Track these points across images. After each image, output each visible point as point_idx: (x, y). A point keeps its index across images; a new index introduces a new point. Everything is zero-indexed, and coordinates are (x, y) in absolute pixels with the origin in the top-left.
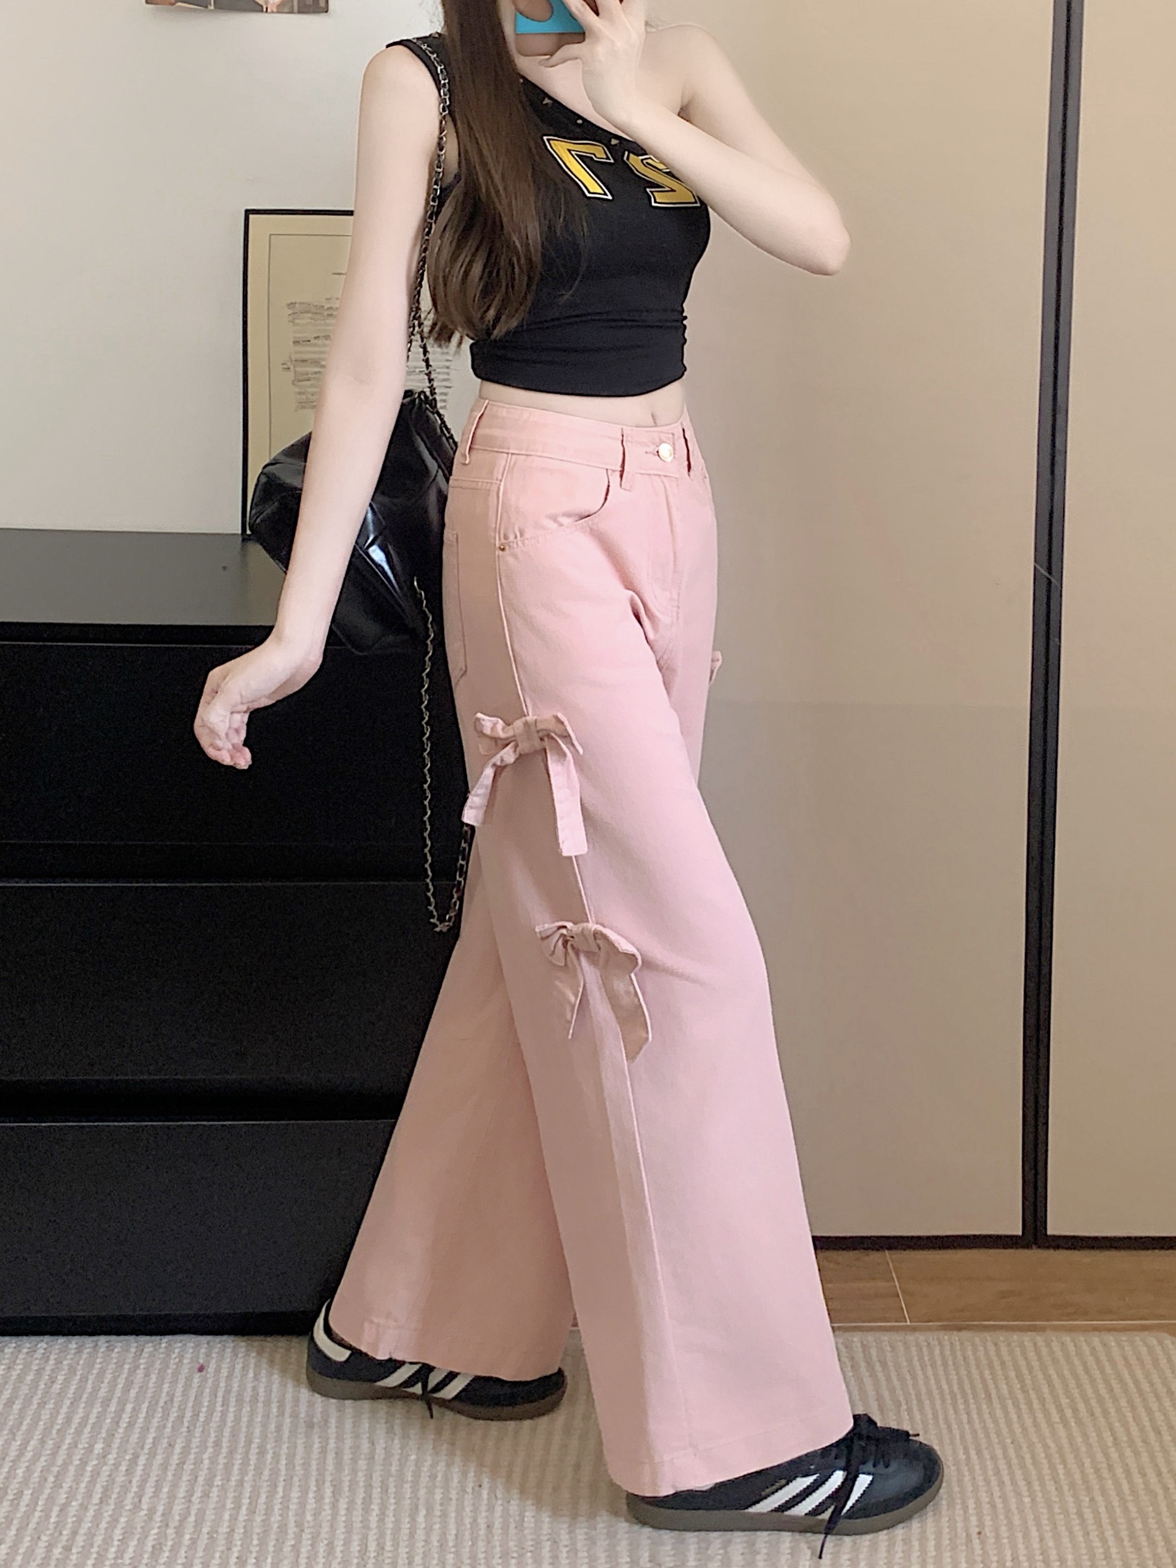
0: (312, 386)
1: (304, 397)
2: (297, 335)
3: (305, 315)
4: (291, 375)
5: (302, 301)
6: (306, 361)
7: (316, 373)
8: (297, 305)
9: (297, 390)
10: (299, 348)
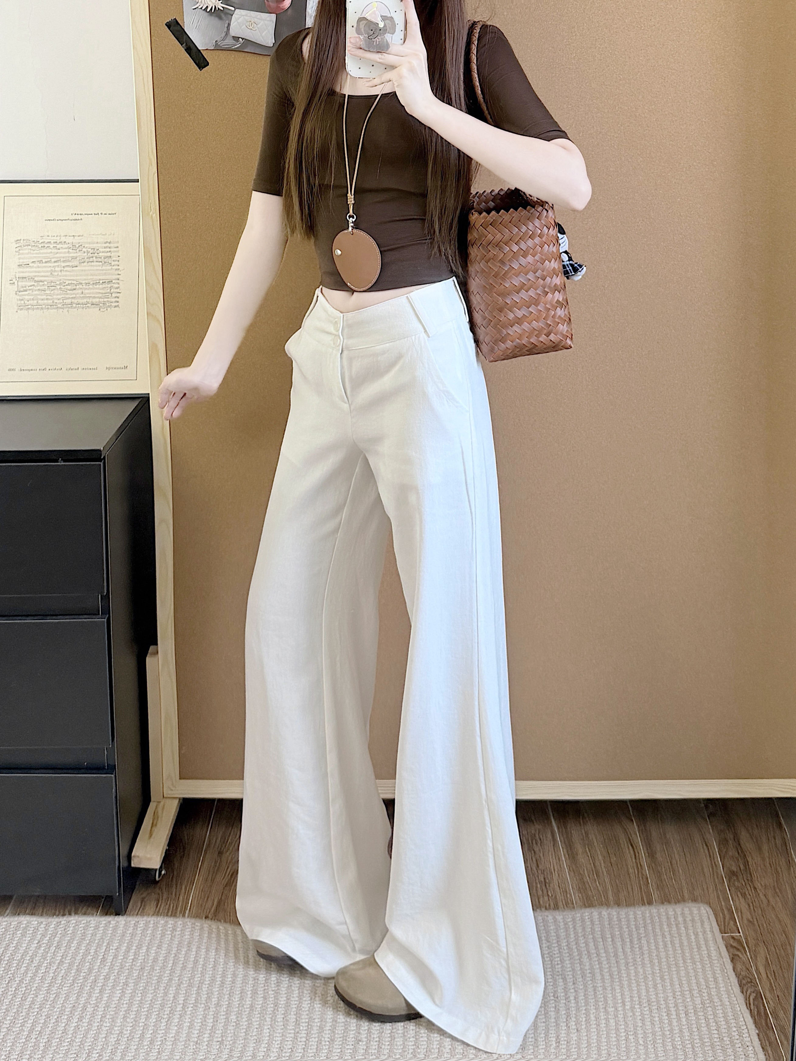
0: (28, 295)
1: (23, 302)
2: (21, 261)
3: (26, 247)
4: (15, 288)
5: (25, 238)
6: (25, 278)
7: (31, 286)
8: (22, 241)
9: (18, 297)
10: (21, 270)
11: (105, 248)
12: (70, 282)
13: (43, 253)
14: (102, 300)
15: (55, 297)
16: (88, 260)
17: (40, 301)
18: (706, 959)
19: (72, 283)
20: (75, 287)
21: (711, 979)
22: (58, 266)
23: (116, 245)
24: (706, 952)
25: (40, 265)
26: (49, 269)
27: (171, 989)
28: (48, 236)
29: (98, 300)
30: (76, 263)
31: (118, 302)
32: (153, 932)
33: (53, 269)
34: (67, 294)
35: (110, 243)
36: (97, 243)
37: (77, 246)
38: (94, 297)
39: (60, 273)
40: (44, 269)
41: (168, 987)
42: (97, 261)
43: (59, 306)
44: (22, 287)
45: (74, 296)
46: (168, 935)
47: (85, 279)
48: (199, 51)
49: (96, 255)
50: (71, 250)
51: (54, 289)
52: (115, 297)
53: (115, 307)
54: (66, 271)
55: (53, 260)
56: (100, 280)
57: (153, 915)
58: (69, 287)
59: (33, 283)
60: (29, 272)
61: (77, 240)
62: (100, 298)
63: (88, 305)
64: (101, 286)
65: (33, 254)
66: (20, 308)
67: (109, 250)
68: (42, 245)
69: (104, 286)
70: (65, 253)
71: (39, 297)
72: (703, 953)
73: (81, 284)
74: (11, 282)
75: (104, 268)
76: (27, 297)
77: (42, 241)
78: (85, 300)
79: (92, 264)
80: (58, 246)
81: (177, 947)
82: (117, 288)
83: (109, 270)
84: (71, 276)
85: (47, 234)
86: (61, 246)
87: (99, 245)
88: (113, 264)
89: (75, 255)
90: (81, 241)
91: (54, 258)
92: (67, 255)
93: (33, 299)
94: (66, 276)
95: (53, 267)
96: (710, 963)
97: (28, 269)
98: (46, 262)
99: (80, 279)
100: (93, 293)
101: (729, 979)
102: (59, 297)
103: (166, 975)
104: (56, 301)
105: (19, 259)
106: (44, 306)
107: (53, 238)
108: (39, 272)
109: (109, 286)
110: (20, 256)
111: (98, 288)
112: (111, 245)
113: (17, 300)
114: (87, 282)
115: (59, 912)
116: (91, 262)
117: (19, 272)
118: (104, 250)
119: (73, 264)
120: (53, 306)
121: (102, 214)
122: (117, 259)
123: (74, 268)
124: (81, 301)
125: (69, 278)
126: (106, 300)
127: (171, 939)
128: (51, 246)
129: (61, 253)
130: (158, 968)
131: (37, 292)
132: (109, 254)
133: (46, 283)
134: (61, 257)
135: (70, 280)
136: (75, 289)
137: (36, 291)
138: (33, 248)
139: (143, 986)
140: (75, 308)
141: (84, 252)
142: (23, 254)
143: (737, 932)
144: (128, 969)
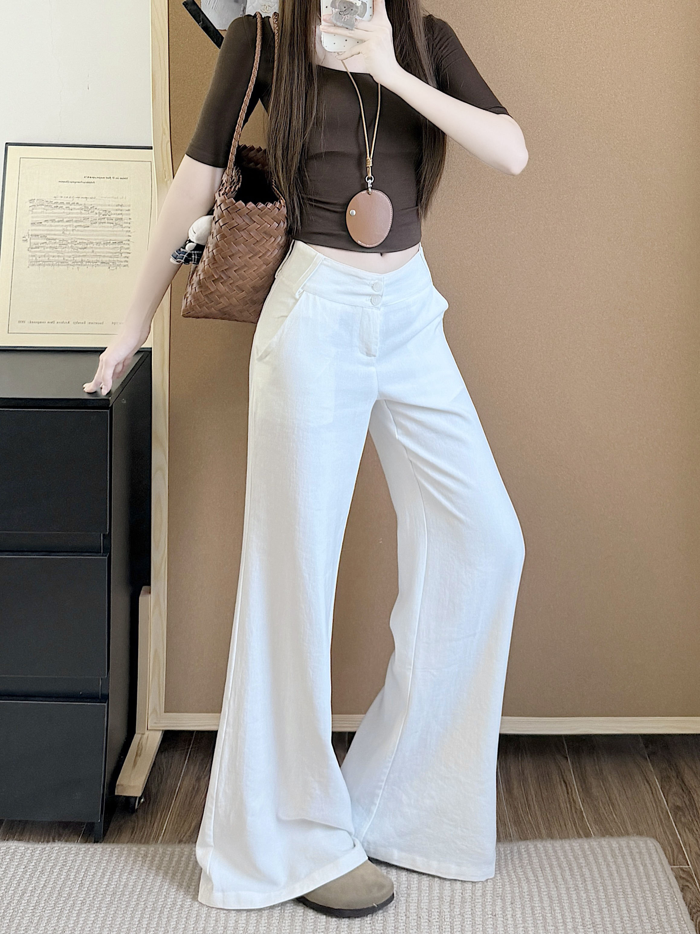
11: (116, 210)
12: (81, 241)
13: (55, 213)
14: (112, 259)
15: (66, 254)
16: (100, 221)
17: (51, 258)
18: (656, 888)
19: (83, 243)
20: (86, 246)
21: (661, 907)
22: (70, 225)
23: (127, 208)
24: (656, 882)
25: (53, 224)
26: (61, 228)
27: (137, 913)
28: (62, 197)
29: (108, 259)
30: (88, 224)
31: (127, 262)
32: (126, 859)
33: (65, 228)
34: (78, 252)
35: (121, 206)
36: (109, 205)
37: (89, 207)
38: (104, 256)
39: (71, 232)
40: (57, 228)
41: (134, 912)
42: (108, 223)
43: (70, 263)
44: (35, 244)
45: (85, 254)
46: (139, 861)
47: (96, 239)
48: (217, 30)
49: (107, 216)
50: (83, 212)
51: (65, 247)
52: (125, 257)
53: (125, 266)
54: (78, 230)
55: (65, 220)
56: (111, 240)
57: (127, 843)
58: (80, 246)
59: (46, 241)
60: (40, 230)
61: (89, 202)
62: (111, 257)
63: (98, 263)
64: (111, 246)
65: (46, 213)
66: (32, 264)
67: (119, 212)
68: (55, 205)
69: (114, 246)
70: (77, 213)
71: (50, 254)
72: (653, 883)
73: (92, 243)
74: (24, 239)
75: (115, 229)
76: (38, 254)
77: (56, 201)
78: (96, 259)
79: (104, 225)
80: (71, 207)
81: (146, 873)
82: (128, 248)
83: (120, 231)
84: (83, 235)
85: (60, 195)
86: (75, 207)
87: (111, 207)
88: (124, 226)
89: (87, 216)
90: (92, 203)
91: (66, 218)
92: (79, 215)
93: (44, 256)
94: (78, 235)
95: (66, 226)
96: (660, 892)
97: (41, 228)
98: (59, 222)
99: (92, 239)
100: (103, 253)
101: (679, 907)
102: (70, 254)
103: (134, 900)
104: (66, 258)
105: (32, 217)
106: (54, 263)
107: (66, 199)
108: (52, 230)
109: (119, 246)
110: (33, 215)
111: (109, 248)
112: (123, 208)
113: (29, 256)
114: (97, 241)
115: (44, 838)
116: (103, 223)
117: (32, 230)
118: (115, 212)
119: (85, 224)
120: (64, 263)
121: (114, 178)
122: (129, 221)
123: (86, 229)
124: (91, 259)
125: (81, 237)
126: (115, 259)
127: (142, 865)
128: (64, 207)
129: (72, 213)
130: (127, 893)
131: (48, 250)
132: (120, 216)
133: (57, 241)
134: (73, 218)
135: (82, 239)
136: (85, 248)
137: (47, 248)
138: (47, 208)
139: (114, 910)
140: (85, 265)
141: (96, 214)
142: (36, 213)
143: (685, 863)
144: (102, 894)
